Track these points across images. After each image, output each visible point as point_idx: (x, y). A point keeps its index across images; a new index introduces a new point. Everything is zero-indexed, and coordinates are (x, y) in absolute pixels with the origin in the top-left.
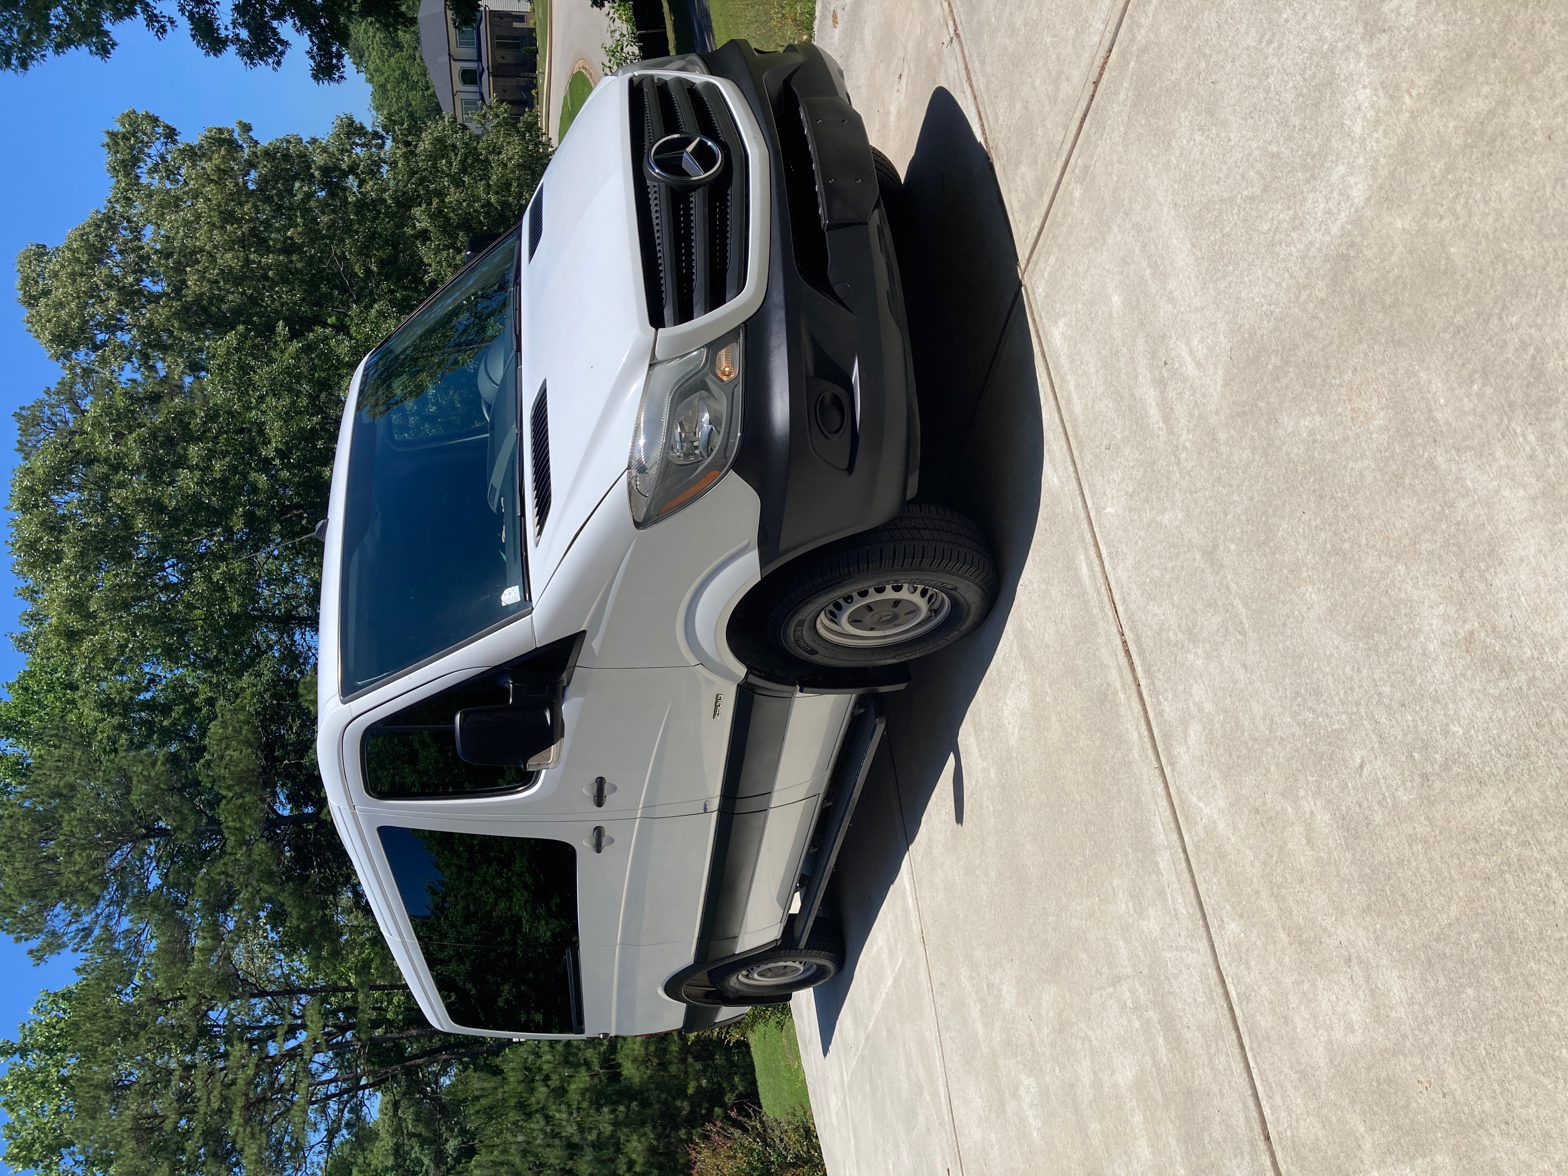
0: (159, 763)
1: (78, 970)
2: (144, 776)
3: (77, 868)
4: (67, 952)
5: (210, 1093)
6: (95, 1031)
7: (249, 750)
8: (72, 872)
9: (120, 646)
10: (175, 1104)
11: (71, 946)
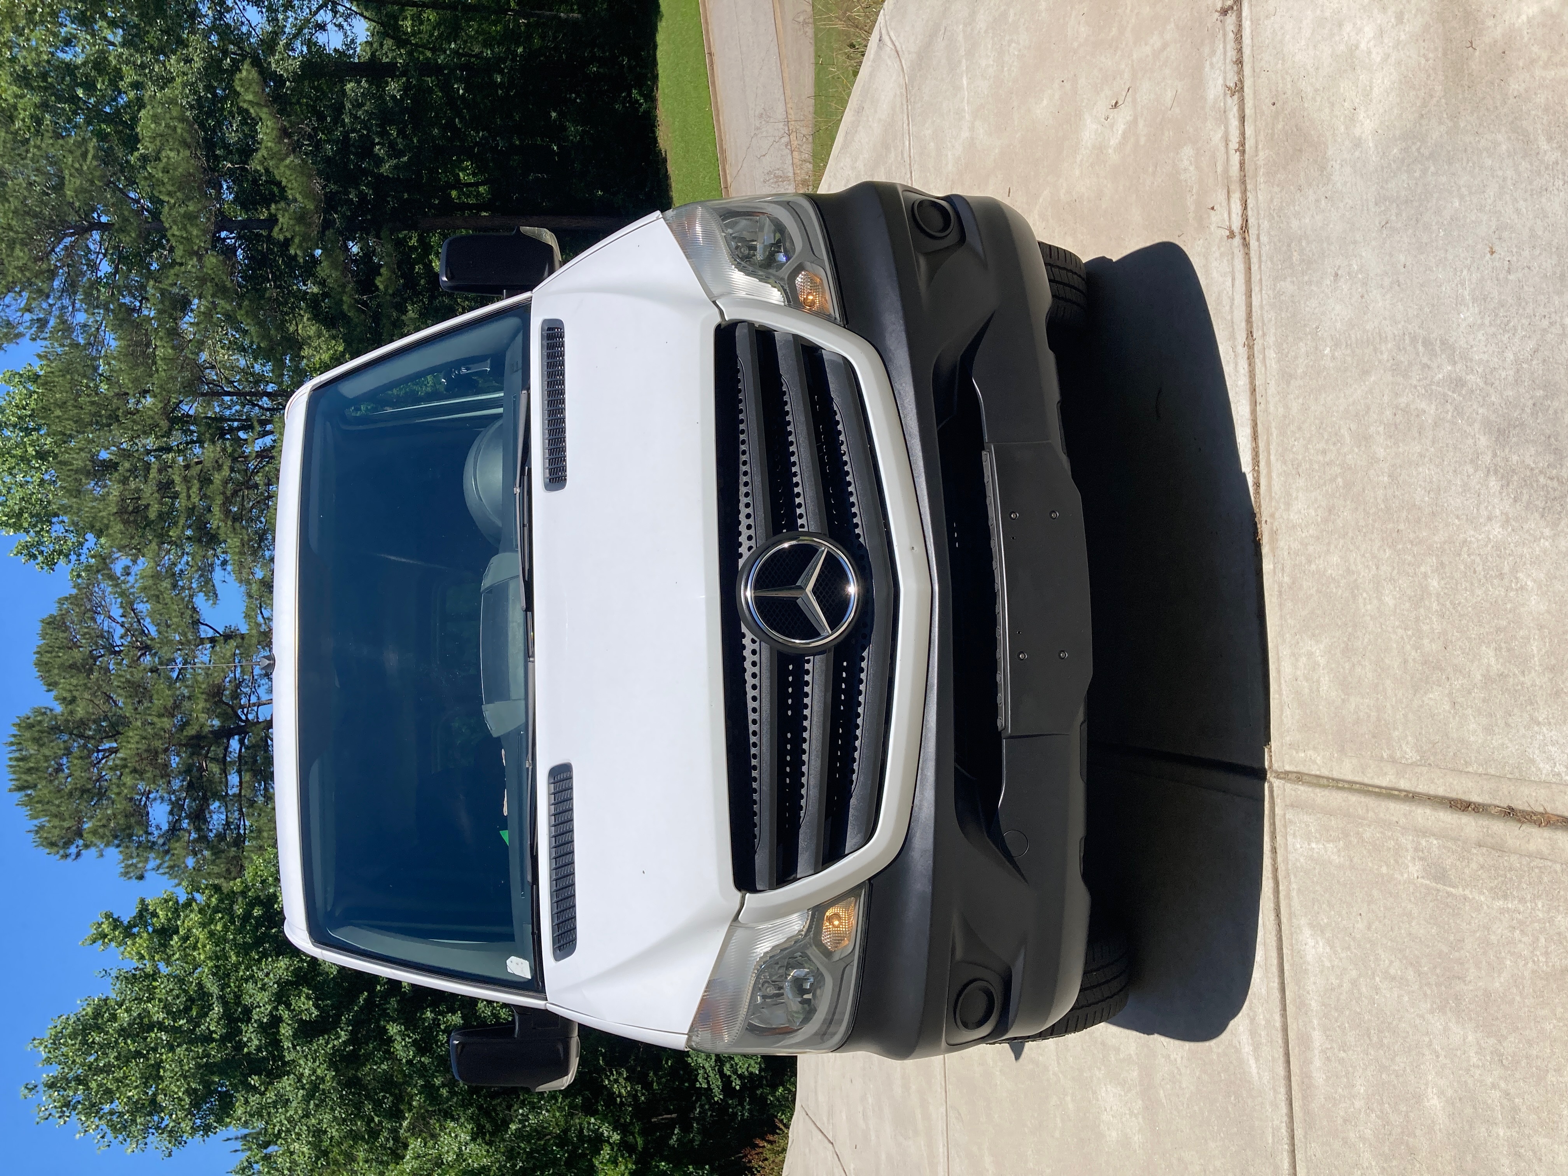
0: (90, 156)
1: (39, 356)
2: (77, 170)
3: (20, 264)
4: (25, 341)
5: (189, 489)
6: (67, 419)
7: (188, 153)
8: (16, 268)
9: (29, 13)
10: (156, 495)
11: (28, 336)
